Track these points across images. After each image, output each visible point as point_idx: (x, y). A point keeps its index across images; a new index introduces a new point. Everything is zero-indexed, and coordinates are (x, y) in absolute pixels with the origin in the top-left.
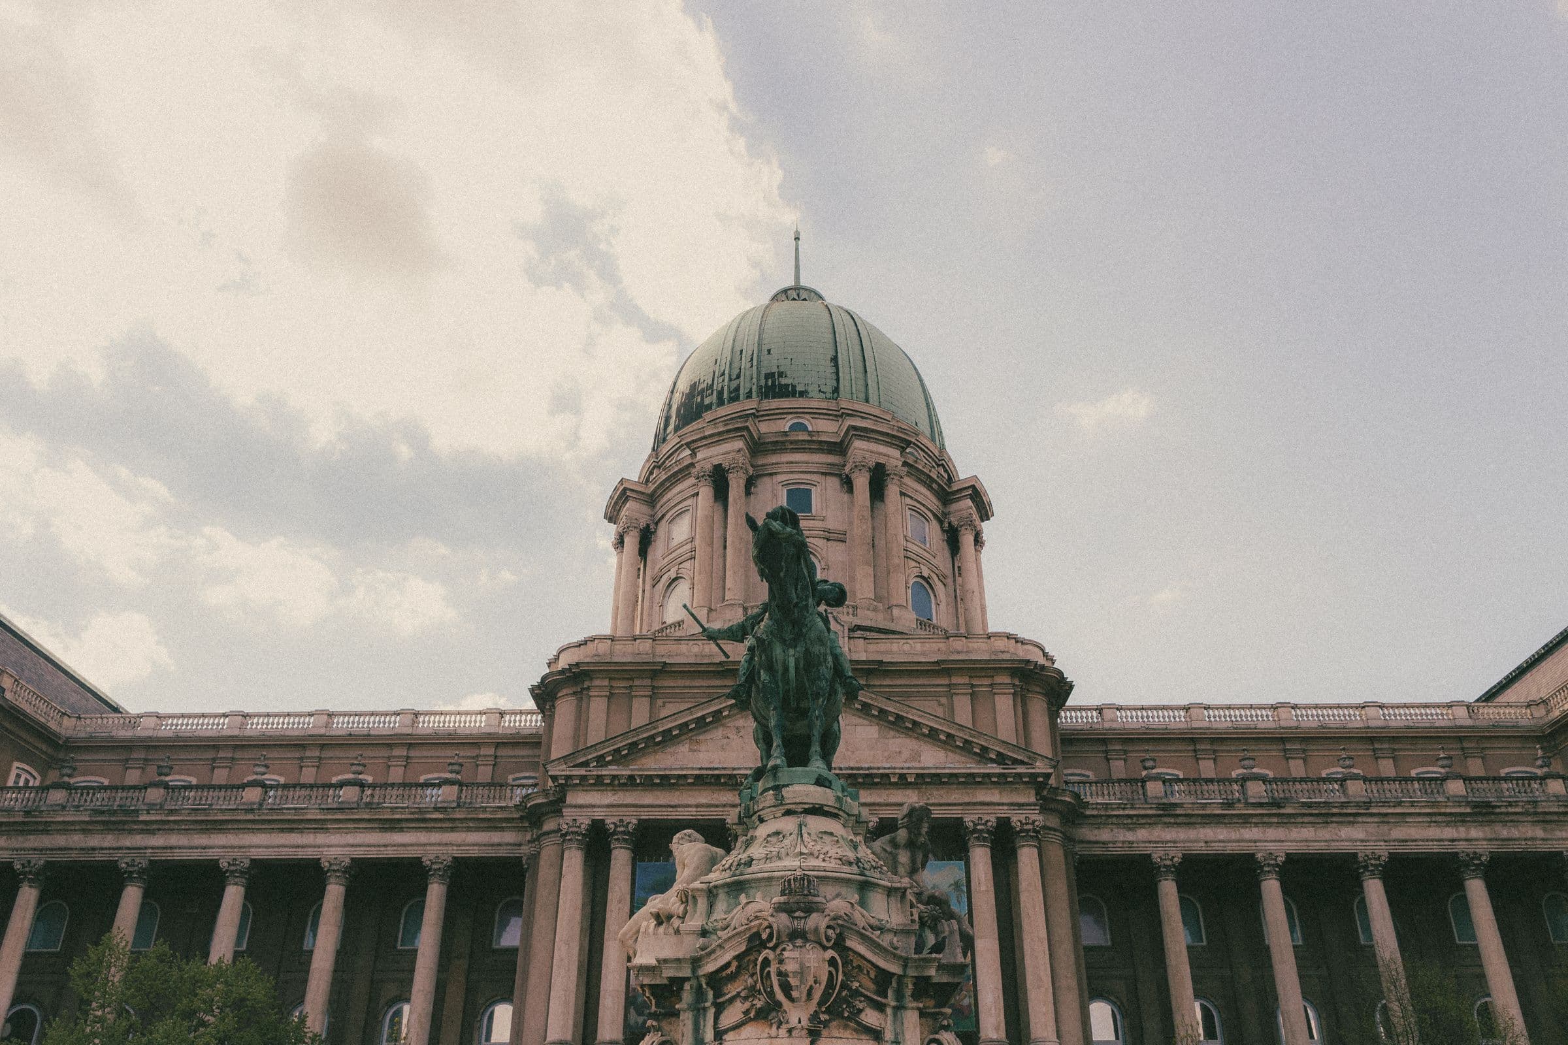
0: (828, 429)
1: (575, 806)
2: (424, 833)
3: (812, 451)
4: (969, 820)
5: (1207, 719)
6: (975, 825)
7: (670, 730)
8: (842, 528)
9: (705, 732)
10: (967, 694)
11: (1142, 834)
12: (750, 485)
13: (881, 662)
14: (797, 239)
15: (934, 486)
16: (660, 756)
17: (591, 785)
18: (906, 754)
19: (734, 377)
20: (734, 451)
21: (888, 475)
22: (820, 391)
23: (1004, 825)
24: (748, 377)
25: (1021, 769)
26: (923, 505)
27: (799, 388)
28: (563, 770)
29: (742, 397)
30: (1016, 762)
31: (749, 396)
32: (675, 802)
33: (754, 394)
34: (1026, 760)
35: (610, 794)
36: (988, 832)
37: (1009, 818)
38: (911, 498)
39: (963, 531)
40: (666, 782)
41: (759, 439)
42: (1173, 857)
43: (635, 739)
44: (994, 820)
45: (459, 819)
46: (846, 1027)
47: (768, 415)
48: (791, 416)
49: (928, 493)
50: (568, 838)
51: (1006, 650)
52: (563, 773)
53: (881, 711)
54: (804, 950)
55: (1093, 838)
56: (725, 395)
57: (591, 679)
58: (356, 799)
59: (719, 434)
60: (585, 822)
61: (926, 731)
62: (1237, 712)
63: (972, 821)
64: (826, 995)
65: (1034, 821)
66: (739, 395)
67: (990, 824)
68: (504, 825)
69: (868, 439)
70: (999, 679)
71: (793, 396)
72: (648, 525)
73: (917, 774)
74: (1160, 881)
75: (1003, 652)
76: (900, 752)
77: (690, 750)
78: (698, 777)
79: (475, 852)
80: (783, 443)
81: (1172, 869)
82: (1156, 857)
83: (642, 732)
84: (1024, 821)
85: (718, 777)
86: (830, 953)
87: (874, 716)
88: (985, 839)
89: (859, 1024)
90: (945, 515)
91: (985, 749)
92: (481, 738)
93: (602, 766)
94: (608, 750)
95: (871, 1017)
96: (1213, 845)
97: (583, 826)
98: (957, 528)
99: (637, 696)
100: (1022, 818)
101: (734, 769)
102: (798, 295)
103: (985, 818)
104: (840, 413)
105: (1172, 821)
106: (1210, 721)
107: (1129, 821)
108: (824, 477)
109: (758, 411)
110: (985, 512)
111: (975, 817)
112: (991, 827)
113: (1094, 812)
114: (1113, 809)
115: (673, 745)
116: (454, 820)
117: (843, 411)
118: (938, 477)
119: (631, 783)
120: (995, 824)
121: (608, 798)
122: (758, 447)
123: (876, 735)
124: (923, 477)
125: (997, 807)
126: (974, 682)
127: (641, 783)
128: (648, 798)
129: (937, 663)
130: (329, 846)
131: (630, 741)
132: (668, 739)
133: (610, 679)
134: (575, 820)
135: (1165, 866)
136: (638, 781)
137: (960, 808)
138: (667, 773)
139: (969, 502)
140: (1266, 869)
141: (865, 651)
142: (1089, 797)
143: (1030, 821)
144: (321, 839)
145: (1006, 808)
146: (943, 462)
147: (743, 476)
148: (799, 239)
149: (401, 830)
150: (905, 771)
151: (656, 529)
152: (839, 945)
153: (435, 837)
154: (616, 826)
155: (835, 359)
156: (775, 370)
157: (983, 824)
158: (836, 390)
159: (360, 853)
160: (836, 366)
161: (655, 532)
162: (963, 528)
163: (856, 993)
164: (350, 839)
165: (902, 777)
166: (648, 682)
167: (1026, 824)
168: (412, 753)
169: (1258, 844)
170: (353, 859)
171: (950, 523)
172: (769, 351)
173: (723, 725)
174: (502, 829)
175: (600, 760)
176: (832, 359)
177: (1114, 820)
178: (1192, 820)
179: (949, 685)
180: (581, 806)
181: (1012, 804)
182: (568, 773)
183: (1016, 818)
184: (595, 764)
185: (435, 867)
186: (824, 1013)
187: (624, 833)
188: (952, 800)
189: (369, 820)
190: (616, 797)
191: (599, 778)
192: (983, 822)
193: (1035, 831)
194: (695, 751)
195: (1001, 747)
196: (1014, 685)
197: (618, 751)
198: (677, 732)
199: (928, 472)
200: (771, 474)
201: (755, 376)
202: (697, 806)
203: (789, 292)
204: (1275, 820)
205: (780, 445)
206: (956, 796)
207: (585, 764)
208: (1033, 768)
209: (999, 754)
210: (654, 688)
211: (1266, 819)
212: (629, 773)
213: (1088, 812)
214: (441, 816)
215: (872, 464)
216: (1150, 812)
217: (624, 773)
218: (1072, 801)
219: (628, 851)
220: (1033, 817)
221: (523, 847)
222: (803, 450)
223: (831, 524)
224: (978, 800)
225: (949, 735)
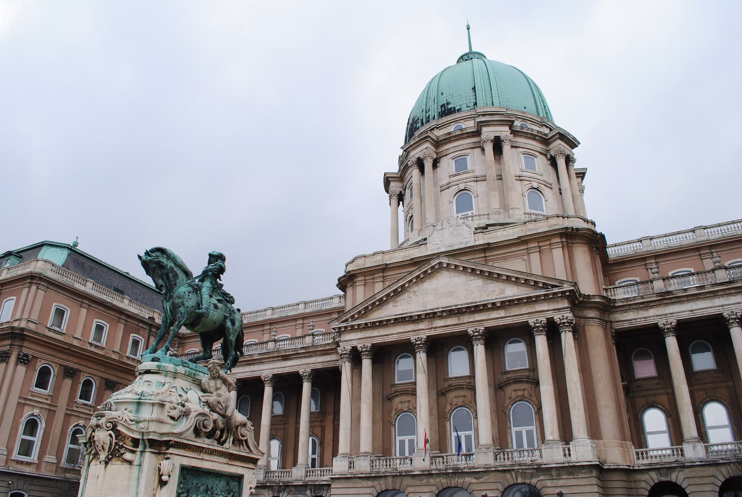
0: (470, 125)
1: (344, 341)
2: (300, 360)
3: (464, 138)
4: (531, 322)
5: (707, 235)
6: (535, 324)
7: (382, 298)
8: (484, 174)
9: (399, 296)
10: (537, 251)
11: (652, 312)
12: (435, 164)
13: (489, 244)
14: (468, 29)
15: (537, 138)
16: (380, 311)
17: (350, 330)
18: (497, 291)
19: (427, 111)
20: (424, 149)
21: (503, 141)
22: (467, 106)
23: (551, 322)
24: (433, 109)
25: (556, 290)
26: (532, 150)
27: (457, 108)
28: (337, 325)
29: (430, 120)
30: (554, 286)
31: (434, 118)
32: (388, 333)
33: (436, 117)
34: (558, 285)
35: (359, 333)
36: (543, 327)
37: (553, 317)
38: (523, 148)
39: (557, 158)
40: (381, 324)
41: (438, 139)
42: (671, 323)
43: (366, 305)
44: (545, 320)
45: (312, 352)
46: (118, 460)
47: (443, 126)
48: (453, 124)
49: (534, 143)
50: (342, 356)
51: (557, 223)
52: (337, 326)
53: (481, 271)
54: (100, 432)
55: (623, 319)
56: (424, 121)
57: (356, 278)
58: (273, 348)
59: (417, 142)
60: (349, 348)
61: (505, 278)
62: (725, 227)
63: (533, 322)
64: (110, 448)
65: (567, 317)
66: (429, 120)
67: (543, 322)
68: (331, 352)
69: (489, 125)
70: (554, 241)
71: (455, 113)
72: (401, 192)
73: (501, 301)
74: (665, 337)
75: (555, 225)
76: (494, 291)
77: (394, 306)
78: (396, 319)
79: (319, 366)
80: (449, 138)
81: (672, 330)
82: (661, 325)
83: (369, 301)
84: (561, 318)
85: (405, 318)
86: (111, 432)
87: (478, 274)
88: (541, 331)
89: (123, 459)
90: (548, 151)
91: (536, 282)
92: (332, 310)
93: (354, 320)
94: (355, 312)
95: (128, 456)
96: (695, 312)
97: (348, 350)
98: (554, 157)
99: (376, 282)
100: (560, 316)
101: (411, 313)
102: (468, 57)
103: (540, 319)
104: (477, 115)
105: (669, 302)
106: (708, 235)
107: (643, 306)
108: (472, 149)
109: (437, 125)
110: (573, 143)
111: (534, 320)
112: (543, 323)
113: (621, 304)
114: (631, 301)
115: (386, 305)
116: (310, 352)
117: (478, 114)
118: (538, 133)
119: (366, 327)
120: (546, 322)
121: (359, 335)
122: (437, 144)
123: (482, 284)
124: (529, 136)
125: (546, 313)
126: (541, 244)
127: (370, 326)
128: (376, 333)
129: (518, 238)
130: (264, 370)
131: (364, 307)
132: (382, 302)
133: (365, 276)
134: (344, 348)
135: (667, 329)
136: (369, 325)
137: (527, 316)
138: (381, 319)
139: (559, 141)
140: (731, 321)
141: (483, 239)
142: (613, 296)
143: (565, 318)
144: (262, 367)
145: (551, 312)
146: (544, 123)
147: (430, 160)
148: (469, 29)
149: (290, 359)
150: (494, 301)
151: (405, 193)
152: (114, 429)
153: (304, 361)
154: (362, 348)
155: (474, 89)
156: (445, 102)
157: (539, 323)
158: (475, 104)
159: (276, 372)
160: (475, 92)
161: (405, 194)
162: (557, 156)
163: (122, 447)
164: (271, 366)
165: (494, 304)
166: (381, 274)
167: (563, 319)
168: (305, 322)
169: (724, 307)
170: (273, 375)
171: (551, 155)
172: (442, 93)
173: (407, 291)
174: (330, 354)
175: (352, 317)
176: (473, 89)
177: (634, 306)
178: (681, 299)
179: (527, 249)
180: (347, 341)
181: (554, 310)
182: (339, 326)
183: (557, 317)
184: (350, 320)
185: (305, 374)
186: (110, 455)
187: (365, 351)
188: (522, 312)
189: (277, 357)
190: (362, 334)
191: (352, 326)
192: (539, 321)
193: (568, 322)
194: (395, 306)
195: (544, 280)
196: (562, 242)
197: (360, 312)
198: (385, 298)
199: (531, 132)
200: (446, 155)
201: (436, 108)
202: (397, 334)
203: (464, 57)
204: (734, 291)
205: (449, 139)
206: (525, 310)
207: (346, 320)
208: (563, 288)
209: (544, 284)
210: (384, 277)
211: (727, 292)
212: (365, 322)
213: (617, 305)
214: (304, 351)
215: (492, 137)
216: (653, 299)
217: (362, 322)
218: (603, 301)
219: (369, 360)
220: (566, 315)
221: (339, 361)
222: (460, 139)
223: (478, 173)
224: (536, 310)
225: (517, 278)
